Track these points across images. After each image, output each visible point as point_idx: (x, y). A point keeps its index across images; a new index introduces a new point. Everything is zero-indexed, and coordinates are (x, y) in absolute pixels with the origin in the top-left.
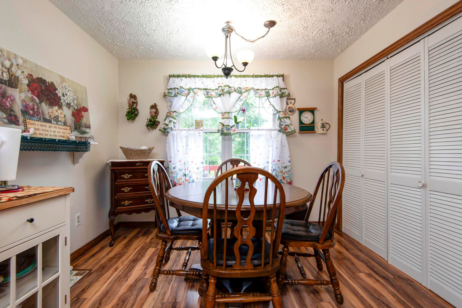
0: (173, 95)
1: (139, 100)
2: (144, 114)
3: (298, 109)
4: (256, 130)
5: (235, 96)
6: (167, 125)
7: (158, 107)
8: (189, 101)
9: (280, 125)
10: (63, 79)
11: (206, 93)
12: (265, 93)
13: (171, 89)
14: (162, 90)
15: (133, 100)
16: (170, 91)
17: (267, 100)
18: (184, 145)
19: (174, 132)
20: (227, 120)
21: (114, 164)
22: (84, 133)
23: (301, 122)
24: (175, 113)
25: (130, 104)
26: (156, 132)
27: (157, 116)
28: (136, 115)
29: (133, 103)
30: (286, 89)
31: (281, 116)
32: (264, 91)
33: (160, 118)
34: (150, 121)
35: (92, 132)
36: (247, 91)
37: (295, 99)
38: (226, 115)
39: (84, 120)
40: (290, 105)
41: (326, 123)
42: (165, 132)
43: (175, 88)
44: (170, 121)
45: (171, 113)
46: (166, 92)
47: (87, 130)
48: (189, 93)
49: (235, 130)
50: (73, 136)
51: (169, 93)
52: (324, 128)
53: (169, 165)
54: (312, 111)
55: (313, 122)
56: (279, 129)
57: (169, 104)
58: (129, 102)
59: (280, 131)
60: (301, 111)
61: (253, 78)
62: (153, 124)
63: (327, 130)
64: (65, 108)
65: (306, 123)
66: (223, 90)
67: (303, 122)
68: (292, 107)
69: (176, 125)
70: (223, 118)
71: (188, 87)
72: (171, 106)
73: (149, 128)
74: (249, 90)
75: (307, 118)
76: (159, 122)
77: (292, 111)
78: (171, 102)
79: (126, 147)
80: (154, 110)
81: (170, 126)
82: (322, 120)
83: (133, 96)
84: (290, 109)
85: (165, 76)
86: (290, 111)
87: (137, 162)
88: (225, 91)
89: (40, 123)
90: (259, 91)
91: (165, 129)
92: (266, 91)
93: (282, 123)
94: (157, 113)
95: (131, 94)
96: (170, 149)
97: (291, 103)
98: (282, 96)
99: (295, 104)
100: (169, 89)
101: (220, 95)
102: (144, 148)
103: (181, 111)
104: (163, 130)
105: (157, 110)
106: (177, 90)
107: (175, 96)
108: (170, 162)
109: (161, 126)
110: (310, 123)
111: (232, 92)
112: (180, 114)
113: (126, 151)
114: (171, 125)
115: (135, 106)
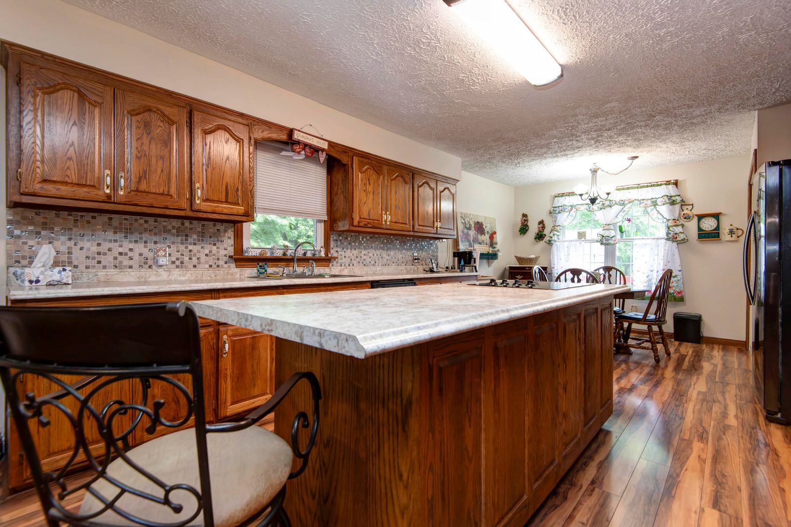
0: (557, 212)
1: (529, 218)
2: (533, 228)
3: (697, 215)
4: (640, 239)
5: (616, 208)
6: (552, 237)
7: (545, 223)
8: (572, 216)
9: (668, 234)
10: (485, 218)
11: (588, 208)
12: (650, 202)
13: (556, 207)
14: (549, 207)
15: (525, 218)
16: (555, 209)
17: (655, 209)
18: (566, 254)
19: (558, 243)
20: (608, 231)
21: (511, 268)
22: (494, 248)
23: (700, 229)
24: (559, 227)
25: (522, 222)
26: (542, 243)
27: (543, 230)
28: (527, 230)
29: (525, 220)
30: (679, 195)
31: (669, 225)
32: (649, 200)
33: (546, 232)
34: (538, 234)
35: (498, 247)
36: (630, 202)
37: (692, 205)
38: (607, 227)
39: (494, 240)
40: (685, 212)
41: (737, 229)
42: (550, 243)
43: (559, 207)
44: (554, 235)
45: (556, 227)
46: (552, 210)
47: (496, 246)
48: (571, 210)
49: (615, 241)
50: (491, 250)
51: (554, 210)
52: (733, 235)
53: (552, 271)
54: (717, 216)
55: (718, 228)
56: (666, 237)
57: (554, 219)
58: (522, 220)
59: (668, 239)
60: (700, 217)
61: (637, 189)
62: (540, 237)
63: (738, 237)
64: (486, 235)
65: (707, 229)
66: (603, 204)
67: (704, 228)
68: (687, 214)
69: (561, 237)
70: (603, 230)
71: (571, 204)
72: (556, 221)
73: (537, 240)
74: (633, 201)
75: (709, 225)
76: (545, 235)
77: (687, 218)
78: (556, 218)
79: (518, 256)
80: (541, 225)
81: (553, 239)
82: (731, 225)
83: (524, 216)
84: (685, 216)
85: (551, 195)
86: (685, 218)
87: (526, 267)
88: (605, 205)
89: (478, 245)
90: (645, 201)
91: (550, 241)
92: (652, 200)
93: (670, 232)
94: (544, 227)
95: (523, 214)
96: (553, 258)
97: (687, 209)
98: (673, 203)
99: (692, 210)
100: (554, 207)
101: (601, 209)
102: (532, 256)
103: (565, 224)
104: (548, 242)
105: (544, 225)
106: (560, 208)
107: (559, 213)
108: (553, 268)
109: (547, 239)
110: (713, 229)
111: (613, 205)
112: (564, 227)
113: (519, 259)
114: (555, 238)
115: (526, 223)
